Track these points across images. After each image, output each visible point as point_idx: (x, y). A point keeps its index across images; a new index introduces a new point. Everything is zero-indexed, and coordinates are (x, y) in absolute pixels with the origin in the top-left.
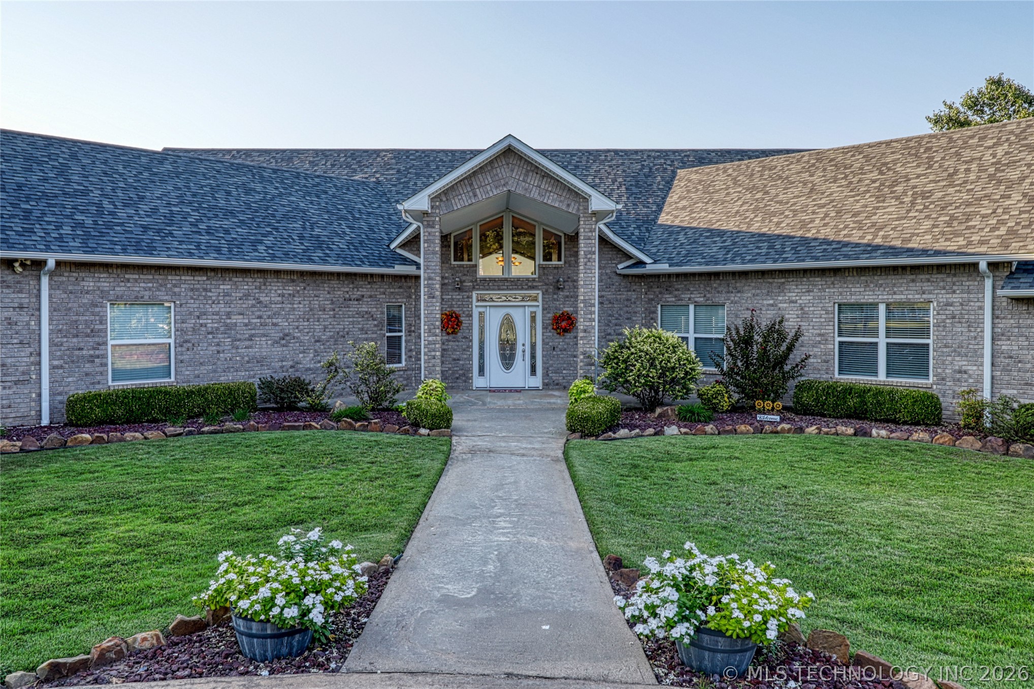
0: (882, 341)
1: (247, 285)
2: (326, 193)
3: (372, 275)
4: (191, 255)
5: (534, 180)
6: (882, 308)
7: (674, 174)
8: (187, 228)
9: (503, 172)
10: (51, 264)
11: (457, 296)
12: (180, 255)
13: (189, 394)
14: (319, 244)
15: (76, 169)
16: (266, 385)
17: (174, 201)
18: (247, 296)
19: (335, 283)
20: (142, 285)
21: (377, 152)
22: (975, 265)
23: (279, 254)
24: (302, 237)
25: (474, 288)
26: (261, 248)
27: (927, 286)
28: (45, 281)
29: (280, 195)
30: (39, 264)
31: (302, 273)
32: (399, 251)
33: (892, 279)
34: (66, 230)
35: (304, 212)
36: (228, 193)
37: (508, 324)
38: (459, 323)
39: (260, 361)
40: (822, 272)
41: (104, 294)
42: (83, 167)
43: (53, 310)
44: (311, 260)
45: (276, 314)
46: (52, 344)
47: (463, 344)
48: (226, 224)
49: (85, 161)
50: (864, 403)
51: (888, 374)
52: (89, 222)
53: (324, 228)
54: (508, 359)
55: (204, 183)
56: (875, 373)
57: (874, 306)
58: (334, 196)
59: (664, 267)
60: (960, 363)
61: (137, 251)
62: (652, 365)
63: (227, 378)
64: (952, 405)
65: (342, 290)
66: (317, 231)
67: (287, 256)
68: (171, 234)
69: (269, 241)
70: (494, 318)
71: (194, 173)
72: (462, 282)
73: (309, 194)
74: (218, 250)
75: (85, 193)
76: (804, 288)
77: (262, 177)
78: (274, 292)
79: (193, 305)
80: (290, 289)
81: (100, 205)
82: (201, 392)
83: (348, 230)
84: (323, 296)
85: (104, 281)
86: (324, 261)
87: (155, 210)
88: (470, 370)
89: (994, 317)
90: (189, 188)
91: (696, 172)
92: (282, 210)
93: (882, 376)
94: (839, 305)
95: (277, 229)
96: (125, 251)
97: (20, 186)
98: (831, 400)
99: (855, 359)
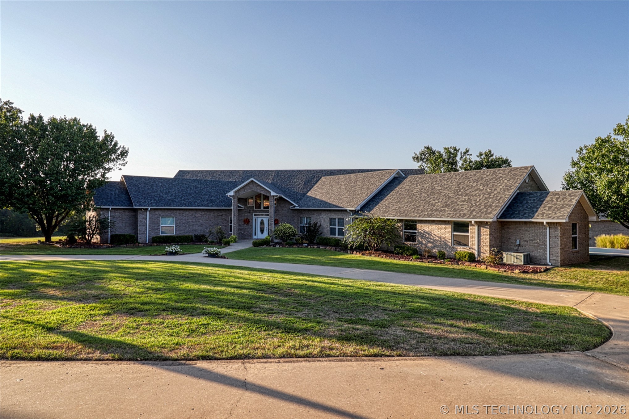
0: (337, 227)
1: (192, 212)
2: (218, 186)
3: (225, 209)
4: (179, 206)
5: (259, 188)
6: (337, 219)
7: (321, 177)
8: (179, 199)
9: (251, 185)
10: (149, 209)
11: (249, 214)
12: (176, 206)
13: (177, 237)
14: (212, 201)
15: (155, 185)
16: (195, 236)
17: (177, 192)
18: (192, 215)
19: (215, 211)
20: (168, 213)
21: (238, 171)
22: (348, 210)
23: (200, 205)
24: (207, 200)
25: (253, 212)
26: (196, 203)
27: (343, 215)
28: (148, 213)
29: (205, 188)
30: (147, 209)
31: (206, 209)
33: (339, 213)
34: (152, 201)
35: (210, 192)
36: (191, 189)
37: (262, 223)
38: (249, 221)
39: (196, 231)
40: (328, 210)
41: (160, 215)
42: (156, 184)
43: (149, 218)
44: (209, 206)
45: (200, 219)
46: (149, 226)
47: (250, 227)
48: (189, 197)
49: (157, 183)
52: (157, 199)
53: (214, 197)
54: (262, 231)
55: (185, 186)
56: (336, 235)
58: (220, 187)
59: (298, 208)
61: (167, 206)
62: (281, 232)
63: (187, 234)
65: (217, 213)
66: (212, 198)
67: (202, 206)
68: (175, 201)
69: (198, 202)
70: (259, 220)
71: (183, 183)
72: (250, 211)
73: (213, 187)
74: (185, 205)
75: (157, 191)
76: (324, 214)
77: (201, 183)
78: (199, 214)
79: (179, 217)
80: (203, 213)
81: (160, 195)
82: (180, 237)
83: (221, 197)
84: (212, 215)
85: (160, 212)
86: (212, 206)
87: (172, 195)
88: (252, 234)
90: (181, 188)
91: (325, 178)
92: (204, 193)
93: (337, 236)
94: (331, 219)
95: (201, 198)
96: (164, 206)
97: (143, 191)
99: (333, 231)
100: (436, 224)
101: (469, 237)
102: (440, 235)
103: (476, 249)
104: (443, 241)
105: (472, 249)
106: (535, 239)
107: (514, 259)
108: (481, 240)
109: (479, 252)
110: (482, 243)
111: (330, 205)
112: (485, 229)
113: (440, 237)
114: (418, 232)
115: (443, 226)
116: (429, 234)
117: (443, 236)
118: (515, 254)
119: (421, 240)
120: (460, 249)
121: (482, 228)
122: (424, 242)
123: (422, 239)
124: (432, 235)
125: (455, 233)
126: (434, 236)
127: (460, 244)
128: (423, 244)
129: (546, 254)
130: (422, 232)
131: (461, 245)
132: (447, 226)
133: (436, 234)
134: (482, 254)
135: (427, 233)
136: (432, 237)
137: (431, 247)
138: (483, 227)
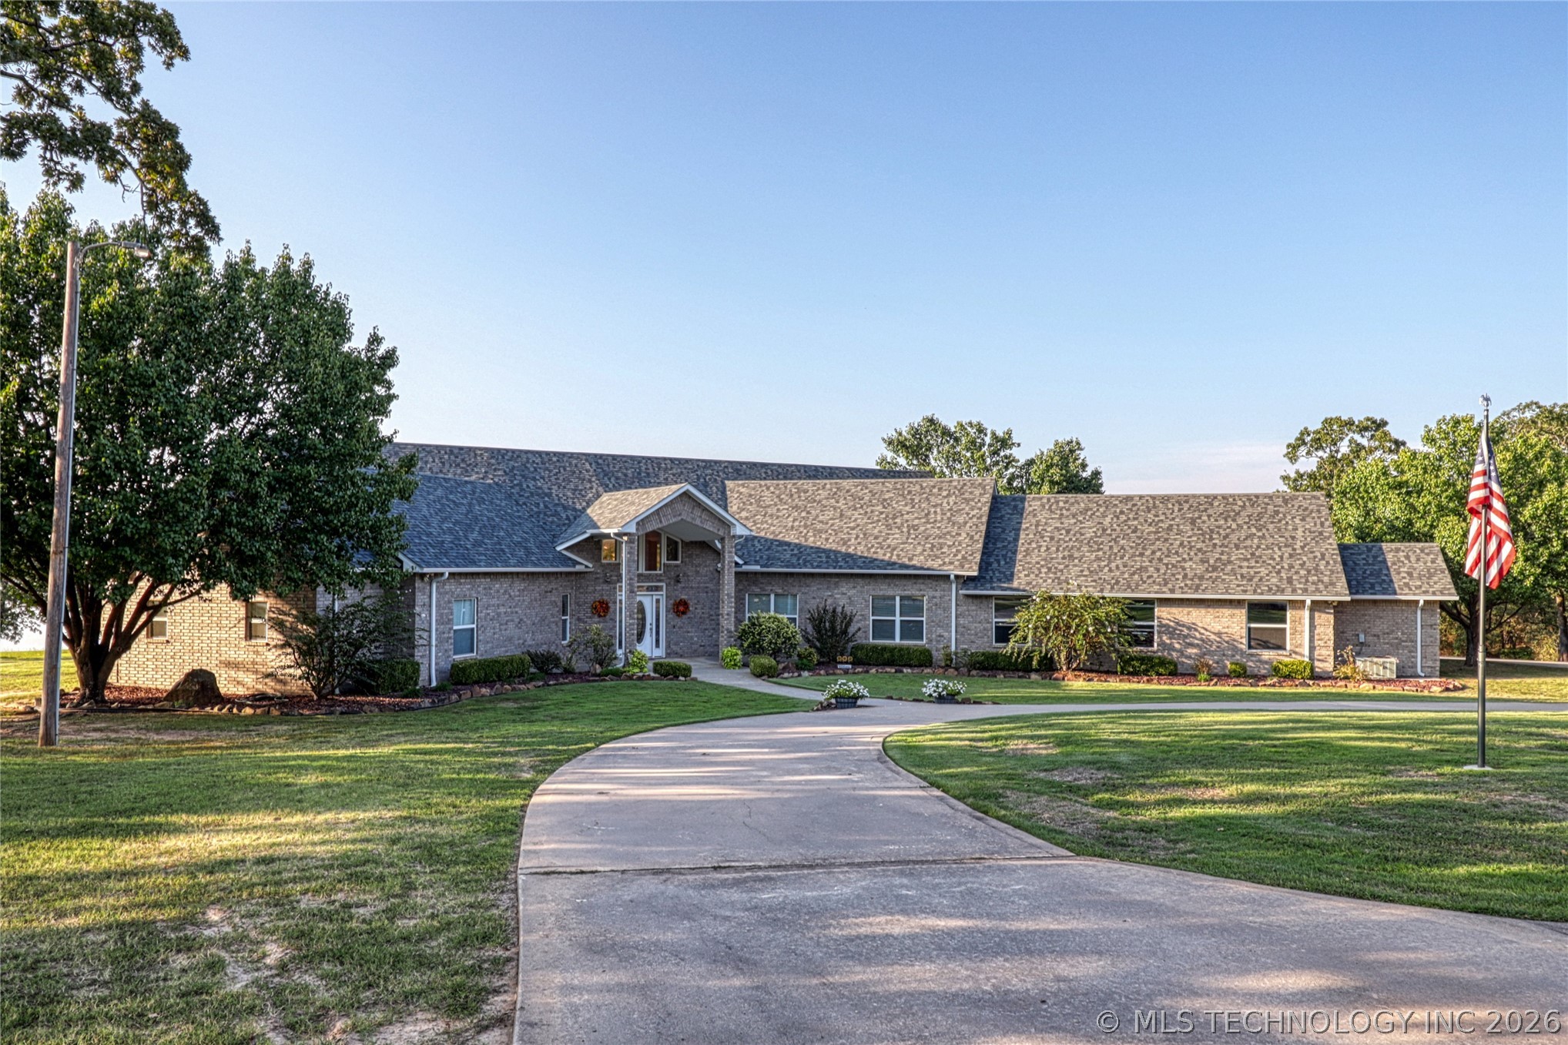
0: (898, 619)
5: (697, 512)
6: (898, 599)
7: (724, 485)
8: (467, 542)
10: (446, 575)
11: (606, 587)
18: (505, 591)
22: (948, 576)
25: (618, 581)
27: (922, 587)
28: (434, 587)
32: (565, 553)
33: (904, 582)
34: (432, 550)
37: (640, 610)
38: (608, 608)
40: (863, 576)
41: (452, 594)
43: (437, 605)
45: (517, 604)
46: (435, 630)
47: (610, 624)
50: (893, 656)
51: (901, 639)
54: (640, 635)
56: (893, 638)
57: (894, 598)
59: (753, 567)
60: (940, 631)
64: (938, 656)
68: (467, 548)
72: (609, 576)
76: (851, 585)
78: (517, 588)
84: (536, 590)
85: (459, 584)
89: (957, 605)
91: (740, 485)
93: (898, 640)
94: (873, 596)
98: (875, 655)
99: (883, 629)
100: (1209, 607)
101: (1288, 632)
102: (1217, 628)
103: (1306, 652)
104: (1227, 642)
105: (1296, 653)
106: (1393, 631)
107: (1378, 669)
108: (1316, 637)
109: (1311, 658)
110: (1317, 643)
111: (871, 562)
112: (1323, 616)
113: (1219, 634)
114: (1161, 626)
115: (1227, 612)
116: (1189, 628)
117: (1226, 630)
118: (1381, 660)
119: (1168, 641)
120: (1267, 655)
121: (1317, 614)
122: (1177, 646)
123: (1170, 638)
124: (1196, 630)
125: (1253, 625)
126: (1202, 631)
127: (1266, 645)
128: (1174, 649)
129: (1416, 657)
130: (1172, 624)
131: (1268, 648)
132: (1237, 611)
133: (1209, 628)
134: (1317, 664)
135: (1183, 626)
136: (1197, 634)
137: (1196, 654)
138: (1319, 611)
